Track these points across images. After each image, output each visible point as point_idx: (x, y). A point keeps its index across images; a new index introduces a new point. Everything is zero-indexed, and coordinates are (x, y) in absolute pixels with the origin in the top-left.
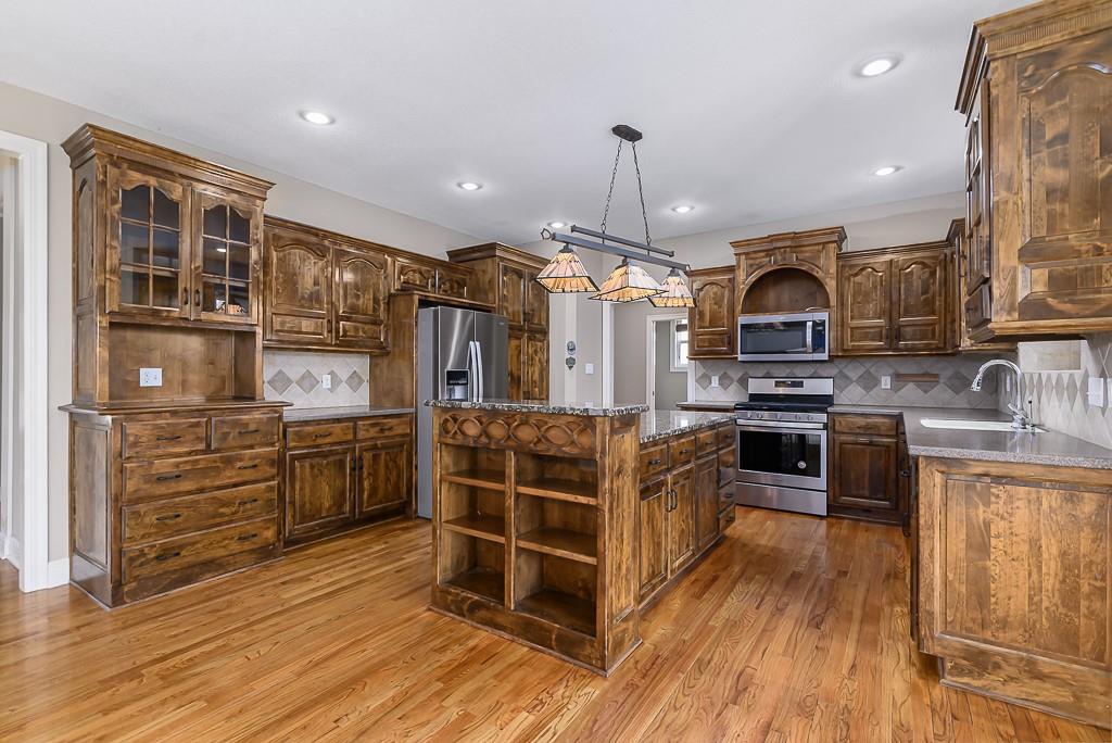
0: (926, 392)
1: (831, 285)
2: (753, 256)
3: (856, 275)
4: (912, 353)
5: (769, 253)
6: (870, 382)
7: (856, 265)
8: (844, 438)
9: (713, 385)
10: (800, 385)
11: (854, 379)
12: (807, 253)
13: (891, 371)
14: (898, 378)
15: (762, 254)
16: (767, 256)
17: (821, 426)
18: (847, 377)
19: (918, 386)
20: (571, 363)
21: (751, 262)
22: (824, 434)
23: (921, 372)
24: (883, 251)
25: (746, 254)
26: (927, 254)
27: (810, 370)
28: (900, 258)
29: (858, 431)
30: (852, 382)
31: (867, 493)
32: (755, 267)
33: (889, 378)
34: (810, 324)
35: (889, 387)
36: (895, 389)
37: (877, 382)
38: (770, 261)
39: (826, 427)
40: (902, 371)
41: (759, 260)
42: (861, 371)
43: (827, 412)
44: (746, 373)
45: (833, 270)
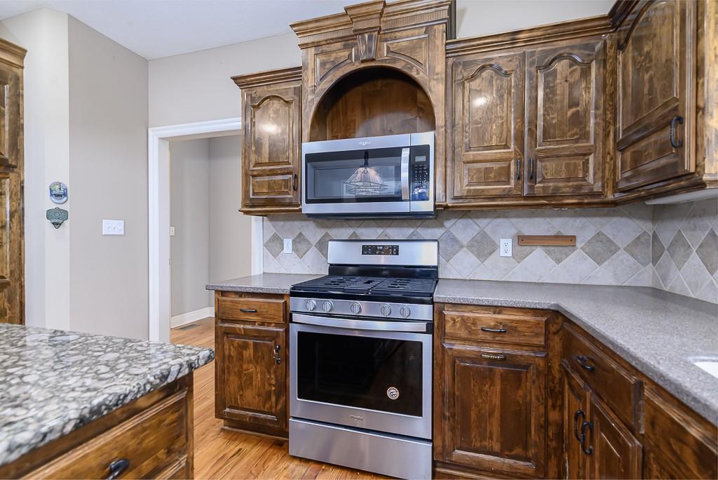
0: (558, 261)
1: (436, 92)
2: (325, 48)
3: (473, 77)
5: (348, 41)
6: (484, 248)
7: (473, 62)
8: (458, 347)
9: (285, 251)
10: (396, 252)
11: (465, 243)
12: (404, 40)
13: (514, 232)
14: (522, 241)
15: (339, 45)
16: (346, 47)
17: (423, 327)
18: (455, 240)
19: (549, 253)
20: (57, 218)
21: (324, 58)
22: (426, 340)
23: (552, 233)
25: (316, 45)
26: (576, 41)
27: (407, 232)
29: (482, 336)
30: (462, 247)
31: (497, 447)
32: (328, 66)
33: (509, 241)
34: (406, 154)
35: (510, 254)
36: (518, 257)
37: (494, 248)
38: (350, 56)
39: (430, 328)
40: (527, 231)
41: (334, 55)
42: (474, 231)
43: (432, 302)
44: (327, 235)
45: (440, 67)
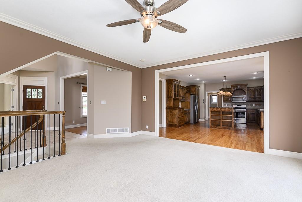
0: (260, 106)
1: (246, 92)
4: (258, 101)
6: (252, 105)
7: (250, 89)
9: (226, 106)
10: (241, 105)
11: (250, 105)
12: (243, 87)
14: (256, 105)
18: (248, 104)
20: (203, 102)
21: (234, 88)
24: (253, 87)
26: (260, 88)
27: (242, 103)
28: (256, 88)
29: (251, 112)
33: (254, 104)
34: (243, 97)
36: (255, 106)
39: (246, 111)
40: (256, 103)
42: (250, 103)
43: (246, 109)
44: (233, 104)
45: (246, 89)
